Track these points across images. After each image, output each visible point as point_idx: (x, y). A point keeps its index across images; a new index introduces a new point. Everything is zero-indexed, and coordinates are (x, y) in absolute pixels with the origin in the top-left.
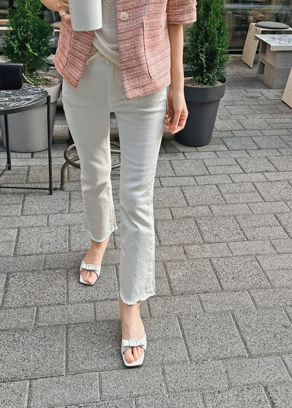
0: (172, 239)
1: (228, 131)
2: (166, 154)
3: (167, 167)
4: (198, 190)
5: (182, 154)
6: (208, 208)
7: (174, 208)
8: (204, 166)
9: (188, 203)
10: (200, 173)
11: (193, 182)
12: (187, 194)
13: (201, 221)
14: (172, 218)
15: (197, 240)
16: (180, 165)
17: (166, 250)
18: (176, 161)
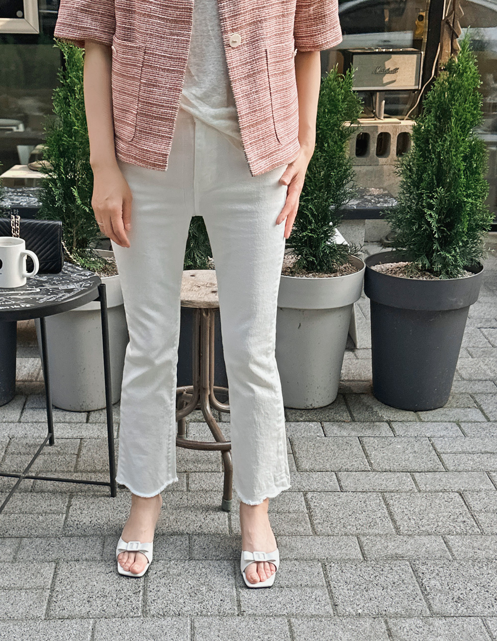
0: (362, 601)
1: (486, 380)
2: (353, 424)
3: (355, 450)
4: (420, 501)
5: (386, 425)
6: (442, 541)
7: (368, 537)
8: (434, 452)
9: (397, 529)
10: (423, 467)
11: (409, 483)
12: (396, 509)
13: (425, 566)
14: (362, 558)
15: (416, 607)
16: (383, 447)
17: (348, 625)
18: (373, 439)
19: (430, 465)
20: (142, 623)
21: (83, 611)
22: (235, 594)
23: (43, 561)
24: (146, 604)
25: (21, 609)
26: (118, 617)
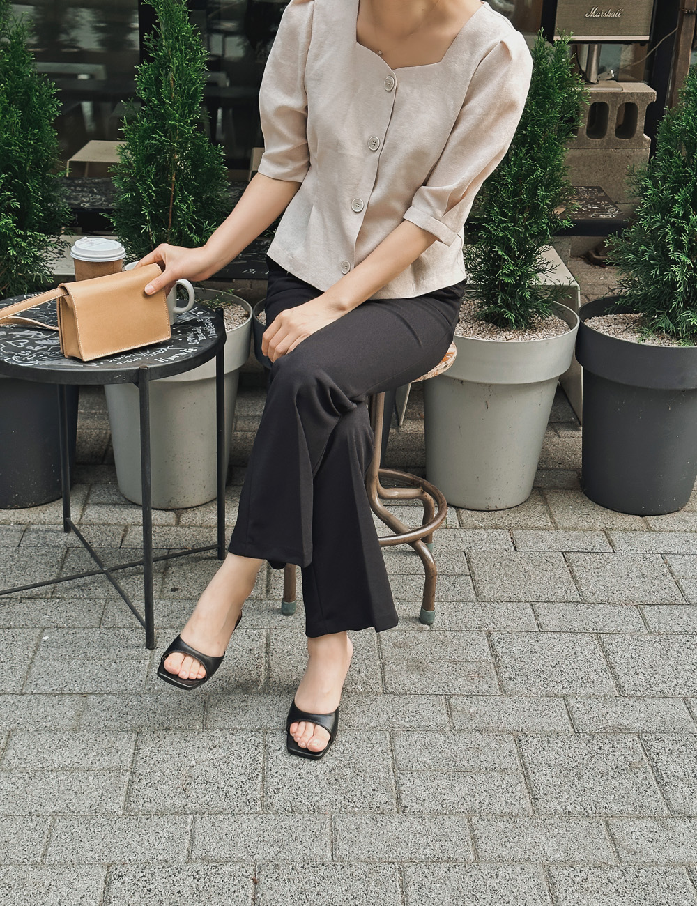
0: (573, 793)
2: (555, 533)
3: (558, 572)
4: (651, 648)
5: (602, 535)
6: (684, 706)
7: (579, 699)
8: (669, 576)
9: (620, 687)
10: (656, 597)
11: (636, 620)
12: (617, 659)
13: (661, 744)
14: (571, 730)
15: (648, 802)
16: (598, 568)
17: (553, 828)
18: (583, 556)
19: (664, 594)
20: (262, 822)
21: (178, 804)
22: (393, 781)
23: (119, 730)
24: (267, 794)
25: (89, 801)
26: (228, 814)
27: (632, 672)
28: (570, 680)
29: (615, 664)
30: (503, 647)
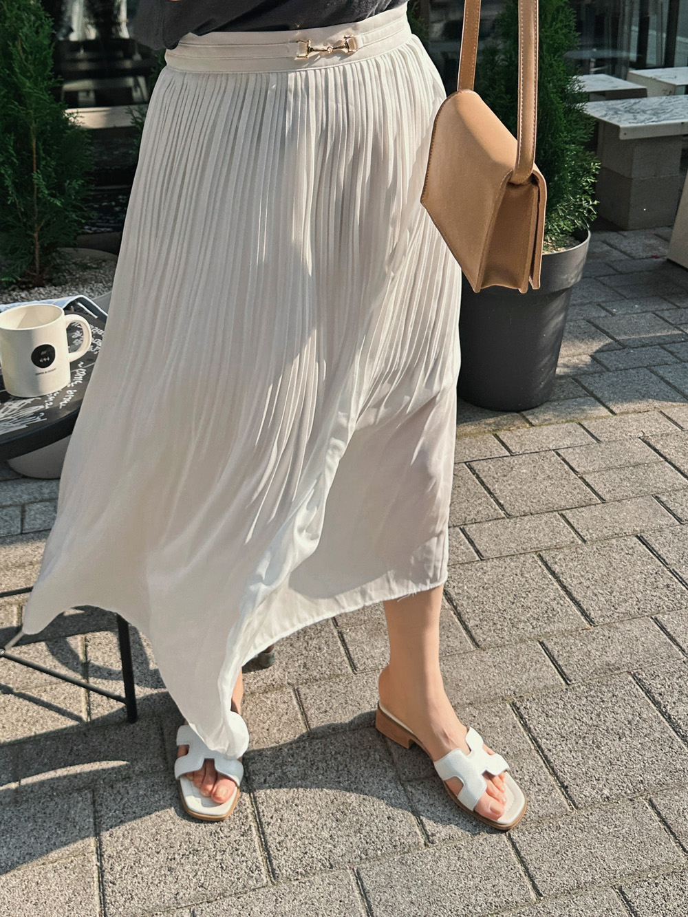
0: (600, 769)
3: (471, 485)
4: (595, 560)
5: (492, 437)
6: (657, 627)
7: (554, 639)
8: (572, 473)
9: (587, 616)
10: (571, 499)
11: (565, 530)
13: (657, 680)
14: (563, 682)
16: (505, 476)
18: (485, 464)
19: (578, 496)
21: (168, 896)
24: (270, 854)
26: (231, 895)
27: (589, 593)
28: (536, 616)
29: (570, 587)
30: (454, 587)
